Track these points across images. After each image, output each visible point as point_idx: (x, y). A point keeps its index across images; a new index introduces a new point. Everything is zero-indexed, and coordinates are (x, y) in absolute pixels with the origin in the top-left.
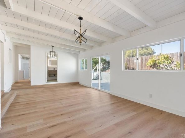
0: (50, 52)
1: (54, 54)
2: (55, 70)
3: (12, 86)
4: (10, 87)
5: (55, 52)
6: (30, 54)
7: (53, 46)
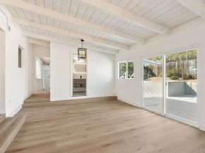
0: (79, 49)
1: (84, 52)
2: (83, 78)
3: (25, 102)
4: (22, 103)
5: (85, 49)
6: (49, 56)
7: (82, 40)
